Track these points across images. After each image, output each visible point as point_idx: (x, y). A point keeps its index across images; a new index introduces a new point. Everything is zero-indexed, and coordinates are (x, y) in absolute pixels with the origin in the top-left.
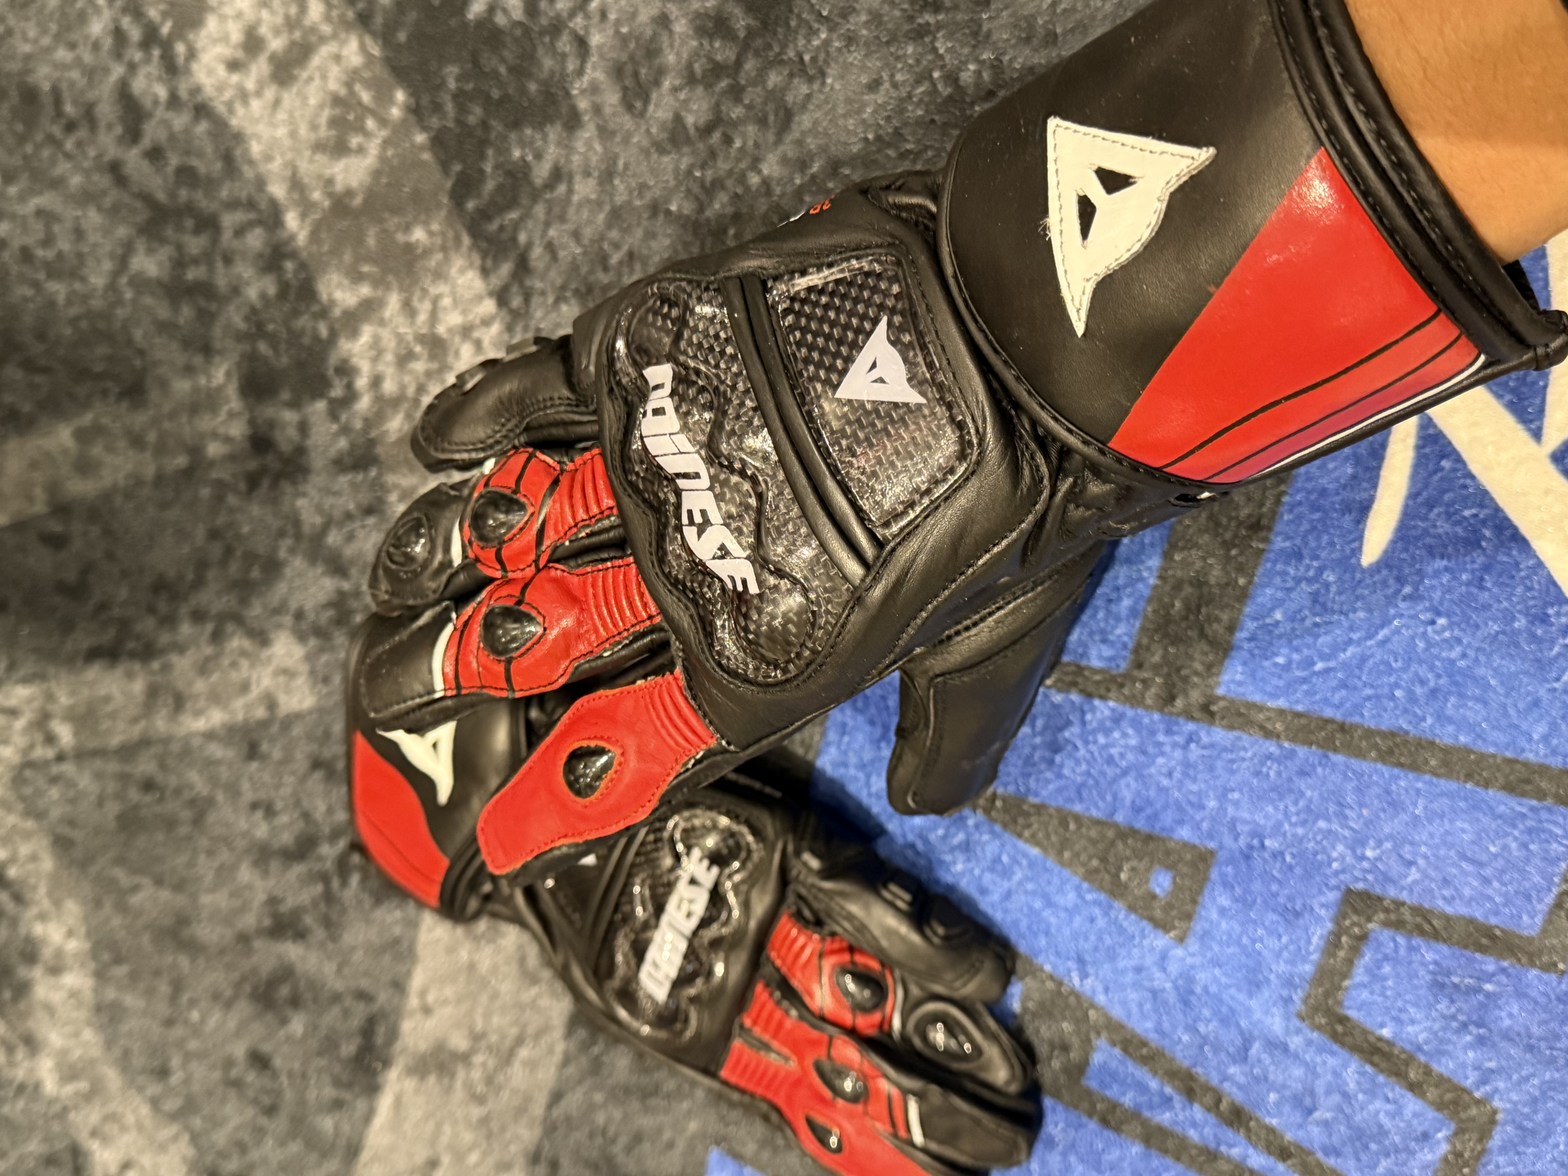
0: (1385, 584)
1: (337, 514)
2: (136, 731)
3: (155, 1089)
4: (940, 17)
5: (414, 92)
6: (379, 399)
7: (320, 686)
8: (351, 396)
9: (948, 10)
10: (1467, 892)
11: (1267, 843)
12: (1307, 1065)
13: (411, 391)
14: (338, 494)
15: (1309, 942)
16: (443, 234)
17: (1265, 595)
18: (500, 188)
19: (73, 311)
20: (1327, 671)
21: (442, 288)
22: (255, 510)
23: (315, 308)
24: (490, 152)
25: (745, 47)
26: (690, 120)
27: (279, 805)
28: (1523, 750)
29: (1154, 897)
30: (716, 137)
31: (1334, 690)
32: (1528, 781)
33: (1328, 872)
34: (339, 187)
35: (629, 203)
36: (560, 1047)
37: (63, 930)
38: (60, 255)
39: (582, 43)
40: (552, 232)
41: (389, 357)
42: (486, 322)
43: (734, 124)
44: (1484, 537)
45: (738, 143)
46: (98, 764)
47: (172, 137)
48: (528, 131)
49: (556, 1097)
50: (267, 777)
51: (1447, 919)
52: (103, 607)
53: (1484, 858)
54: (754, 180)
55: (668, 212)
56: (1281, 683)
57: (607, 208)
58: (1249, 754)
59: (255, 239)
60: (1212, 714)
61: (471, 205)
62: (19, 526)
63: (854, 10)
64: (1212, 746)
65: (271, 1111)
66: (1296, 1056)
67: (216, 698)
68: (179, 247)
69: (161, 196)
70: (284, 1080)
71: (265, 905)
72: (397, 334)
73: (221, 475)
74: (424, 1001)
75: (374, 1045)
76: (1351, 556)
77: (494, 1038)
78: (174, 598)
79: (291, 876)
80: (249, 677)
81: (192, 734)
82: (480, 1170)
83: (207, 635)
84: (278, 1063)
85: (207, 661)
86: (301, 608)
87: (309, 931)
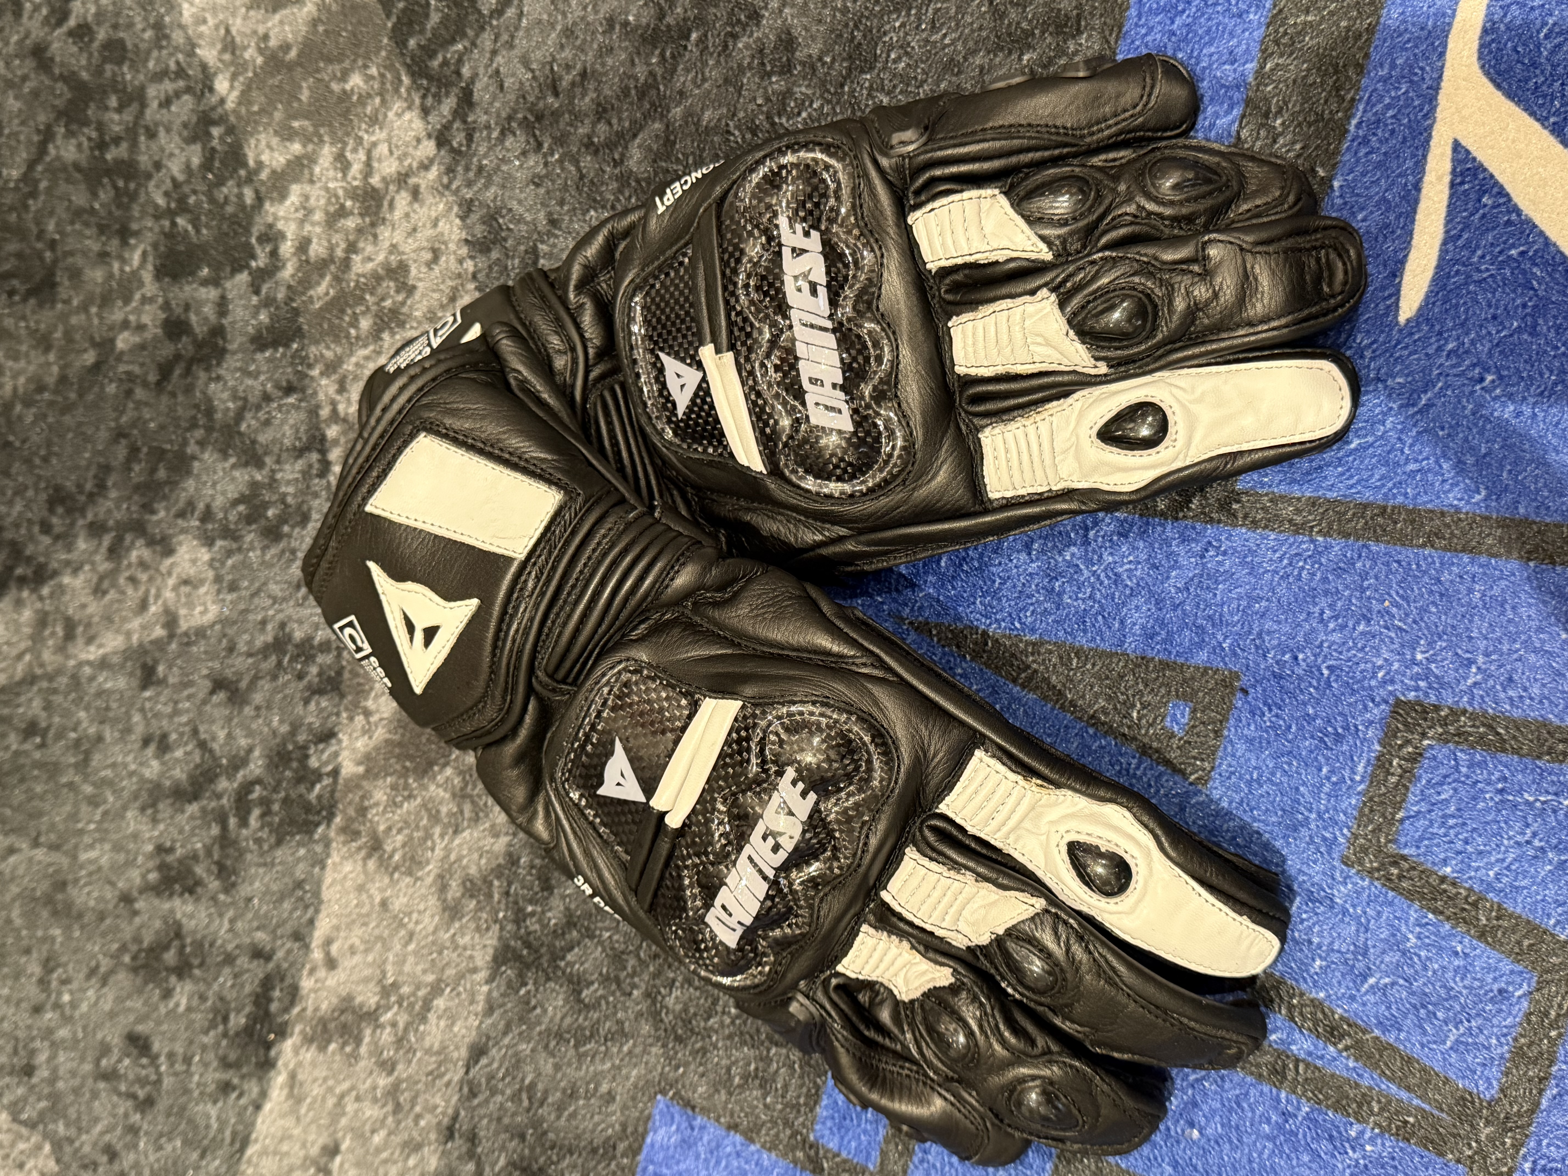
0: (1426, 341)
1: (253, 397)
2: (19, 669)
3: (16, 1092)
6: (305, 264)
7: (225, 594)
8: (275, 260)
11: (1302, 657)
13: (340, 251)
14: (255, 375)
15: (1354, 771)
16: (381, 78)
18: (445, 19)
20: (1365, 448)
21: (379, 135)
23: (241, 172)
27: (173, 738)
31: (1374, 469)
33: (1372, 682)
34: (274, 42)
35: (583, 18)
36: (483, 993)
40: (499, 59)
41: (318, 216)
42: (425, 167)
49: (476, 1054)
50: (161, 705)
51: (1516, 725)
53: (1556, 647)
55: (626, 25)
56: (1313, 468)
57: (559, 28)
59: (182, 108)
60: (1234, 514)
61: (413, 42)
65: (146, 1105)
67: (110, 621)
69: (85, 75)
70: (164, 1065)
71: (150, 856)
72: (327, 189)
73: (130, 368)
74: (328, 954)
75: (267, 1013)
76: (1387, 315)
77: (405, 990)
78: (69, 511)
79: (181, 819)
80: (147, 592)
81: (81, 664)
82: (384, 1155)
83: (103, 550)
84: (156, 1047)
85: (101, 579)
86: (208, 507)
87: (198, 883)
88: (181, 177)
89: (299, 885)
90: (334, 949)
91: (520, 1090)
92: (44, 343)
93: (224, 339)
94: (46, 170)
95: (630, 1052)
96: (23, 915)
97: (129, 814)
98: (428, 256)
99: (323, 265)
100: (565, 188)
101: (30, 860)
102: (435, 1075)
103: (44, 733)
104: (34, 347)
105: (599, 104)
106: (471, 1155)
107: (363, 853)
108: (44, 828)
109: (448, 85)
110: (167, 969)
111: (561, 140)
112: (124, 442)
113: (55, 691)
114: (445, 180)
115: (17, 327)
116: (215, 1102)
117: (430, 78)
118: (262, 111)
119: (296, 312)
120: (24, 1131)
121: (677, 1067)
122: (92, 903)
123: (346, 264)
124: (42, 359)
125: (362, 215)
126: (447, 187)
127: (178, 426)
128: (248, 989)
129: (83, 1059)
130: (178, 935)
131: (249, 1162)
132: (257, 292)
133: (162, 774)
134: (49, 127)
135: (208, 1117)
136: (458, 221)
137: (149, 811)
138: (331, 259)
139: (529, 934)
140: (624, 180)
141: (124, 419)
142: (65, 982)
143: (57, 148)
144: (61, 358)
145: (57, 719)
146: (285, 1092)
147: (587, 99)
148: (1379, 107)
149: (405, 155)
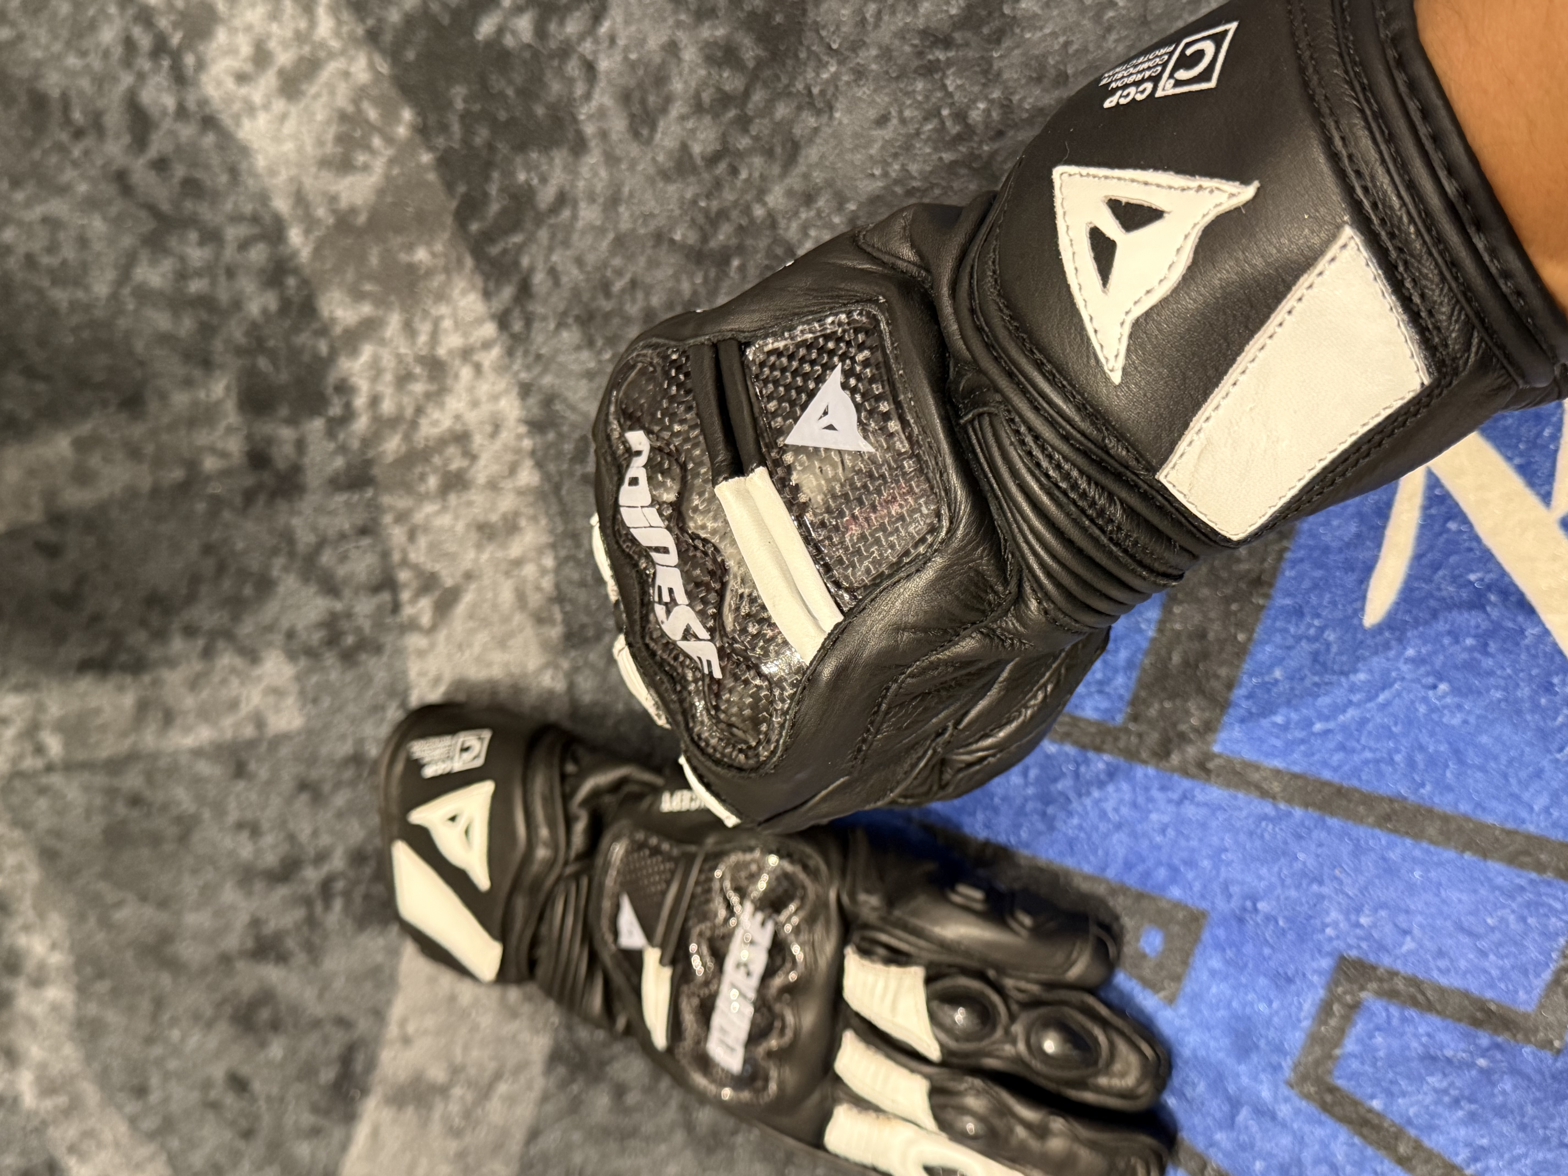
0: (1387, 646)
1: (331, 533)
2: (125, 745)
3: (132, 1107)
4: (951, 54)
5: (421, 111)
6: (377, 419)
7: (309, 706)
8: (348, 415)
9: (958, 47)
10: (1463, 964)
11: (1261, 905)
12: (1294, 1133)
13: (409, 412)
14: (332, 513)
15: (1300, 1008)
16: (446, 255)
17: (1265, 652)
18: (504, 211)
19: (75, 320)
20: (1326, 732)
21: (443, 309)
22: (250, 526)
23: (316, 325)
24: (496, 175)
25: (754, 78)
26: (697, 149)
27: (265, 825)
28: (1523, 822)
29: (1144, 956)
30: (721, 168)
31: (1332, 752)
32: (1527, 853)
33: (1320, 937)
34: (344, 204)
35: (633, 230)
36: (540, 1083)
37: (48, 942)
38: (64, 263)
39: (590, 68)
40: (555, 258)
41: (388, 377)
42: (487, 345)
43: (740, 155)
44: (1489, 602)
45: (744, 175)
46: (86, 776)
47: (178, 149)
48: (534, 155)
49: (534, 1134)
50: (253, 796)
51: (1442, 991)
52: (96, 618)
53: (1481, 930)
54: (759, 212)
55: (672, 241)
56: (1278, 743)
57: (611, 236)
58: (1244, 813)
59: (258, 254)
60: (1208, 772)
61: (474, 227)
62: (15, 534)
63: (864, 43)
64: (1206, 804)
65: (248, 1134)
66: (1284, 1125)
67: (205, 714)
68: (182, 259)
69: (165, 207)
70: (262, 1103)
71: (246, 927)
72: (397, 354)
73: (217, 490)
74: (403, 1032)
75: (352, 1073)
76: (1352, 617)
77: (472, 1071)
78: (165, 612)
79: (275, 897)
81: (179, 750)
83: (197, 651)
84: (255, 1088)
85: (197, 676)
86: (291, 628)
87: (290, 954)
88: (259, 320)
90: (409, 1028)
92: (136, 454)
93: (303, 477)
94: (131, 294)
97: (227, 887)
99: (393, 422)
103: (149, 806)
104: (127, 457)
108: (151, 888)
109: (508, 273)
110: (263, 1024)
112: (212, 557)
114: (505, 362)
116: (308, 1142)
117: (492, 264)
118: (334, 270)
119: (370, 462)
120: (142, 1139)
122: (196, 959)
124: (135, 470)
125: (429, 382)
126: (507, 369)
128: (334, 1051)
129: (193, 1091)
130: (273, 997)
132: (333, 439)
133: (256, 857)
136: (517, 401)
137: (245, 886)
138: (401, 417)
141: (212, 537)
142: (174, 1020)
143: (142, 272)
144: (152, 470)
145: (159, 795)
146: (369, 1140)
149: (469, 332)
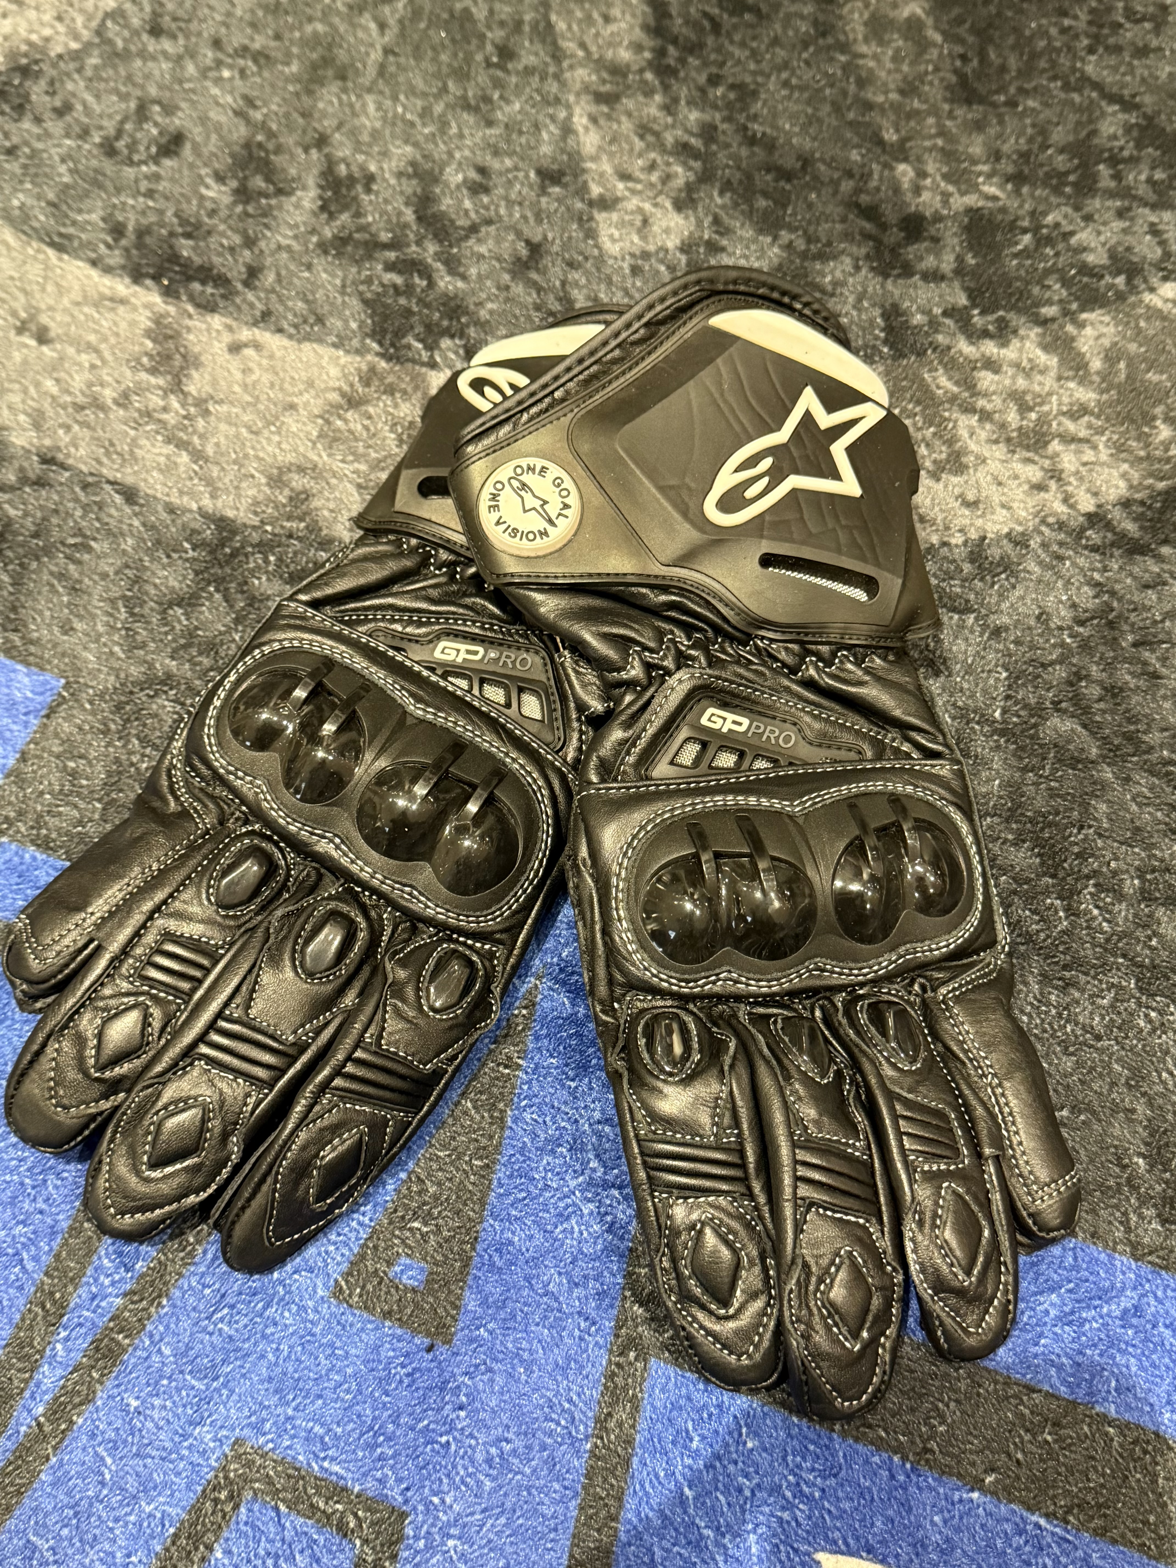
2: (570, 45)
3: (136, 17)
6: (971, 366)
7: (630, 261)
8: (974, 334)
13: (983, 404)
16: (1166, 457)
21: (1104, 451)
23: (1074, 306)
27: (484, 199)
36: (189, 504)
38: (1118, 27)
42: (1068, 499)
49: (128, 493)
50: (519, 188)
65: (109, 149)
67: (612, 140)
70: (147, 169)
71: (363, 168)
72: (1050, 394)
73: (876, 176)
74: (246, 345)
75: (190, 279)
76: (826, 1539)
77: (201, 423)
78: (729, 105)
79: (399, 203)
80: (638, 181)
81: (568, 107)
82: (32, 390)
83: (686, 138)
84: (168, 162)
85: (657, 134)
86: (723, 249)
87: (332, 216)
88: (1073, 241)
89: (320, 320)
90: (249, 352)
91: (84, 536)
92: (909, 89)
93: (899, 276)
94: (1092, 101)
95: (112, 653)
96: (315, 33)
97: (408, 149)
98: (971, 497)
99: (969, 385)
100: (1033, 647)
101: (372, 45)
102: (109, 448)
103: (501, 66)
104: (905, 79)
105: (1121, 690)
106: (24, 480)
107: (346, 388)
108: (402, 60)
109: (1154, 530)
110: (245, 178)
111: (1085, 646)
112: (799, 165)
113: (543, 79)
114: (1051, 520)
115: (928, 62)
116: (104, 219)
117: (1162, 511)
118: (1139, 331)
119: (921, 354)
120: (94, 24)
121: (91, 702)
122: (321, 105)
123: (969, 409)
124: (892, 86)
125: (1020, 428)
126: (1043, 522)
127: (809, 222)
128: (217, 260)
129: (161, 87)
130: (280, 192)
131: (38, 251)
132: (945, 314)
133: (447, 185)
134: (1137, 107)
135: (89, 212)
136: (1006, 530)
137: (410, 170)
138: (975, 394)
139: (246, 555)
140: (1038, 711)
141: (822, 168)
142: (242, 72)
143: (1114, 113)
144: (892, 104)
145: (514, 80)
146: (108, 292)
147: (1128, 677)
148: (1056, 1549)
149: (1081, 479)
